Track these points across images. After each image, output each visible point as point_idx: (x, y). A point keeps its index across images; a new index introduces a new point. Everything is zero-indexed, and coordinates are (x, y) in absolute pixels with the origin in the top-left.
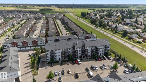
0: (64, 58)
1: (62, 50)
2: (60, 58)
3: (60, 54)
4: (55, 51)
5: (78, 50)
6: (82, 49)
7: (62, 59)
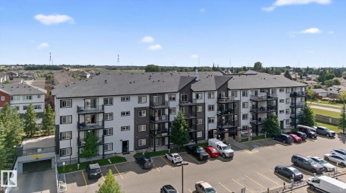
0: (144, 142)
1: (140, 101)
2: (125, 144)
3: (130, 121)
4: (106, 102)
5: (203, 105)
6: (219, 98)
7: (137, 147)
